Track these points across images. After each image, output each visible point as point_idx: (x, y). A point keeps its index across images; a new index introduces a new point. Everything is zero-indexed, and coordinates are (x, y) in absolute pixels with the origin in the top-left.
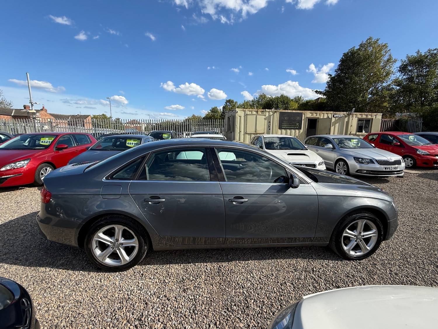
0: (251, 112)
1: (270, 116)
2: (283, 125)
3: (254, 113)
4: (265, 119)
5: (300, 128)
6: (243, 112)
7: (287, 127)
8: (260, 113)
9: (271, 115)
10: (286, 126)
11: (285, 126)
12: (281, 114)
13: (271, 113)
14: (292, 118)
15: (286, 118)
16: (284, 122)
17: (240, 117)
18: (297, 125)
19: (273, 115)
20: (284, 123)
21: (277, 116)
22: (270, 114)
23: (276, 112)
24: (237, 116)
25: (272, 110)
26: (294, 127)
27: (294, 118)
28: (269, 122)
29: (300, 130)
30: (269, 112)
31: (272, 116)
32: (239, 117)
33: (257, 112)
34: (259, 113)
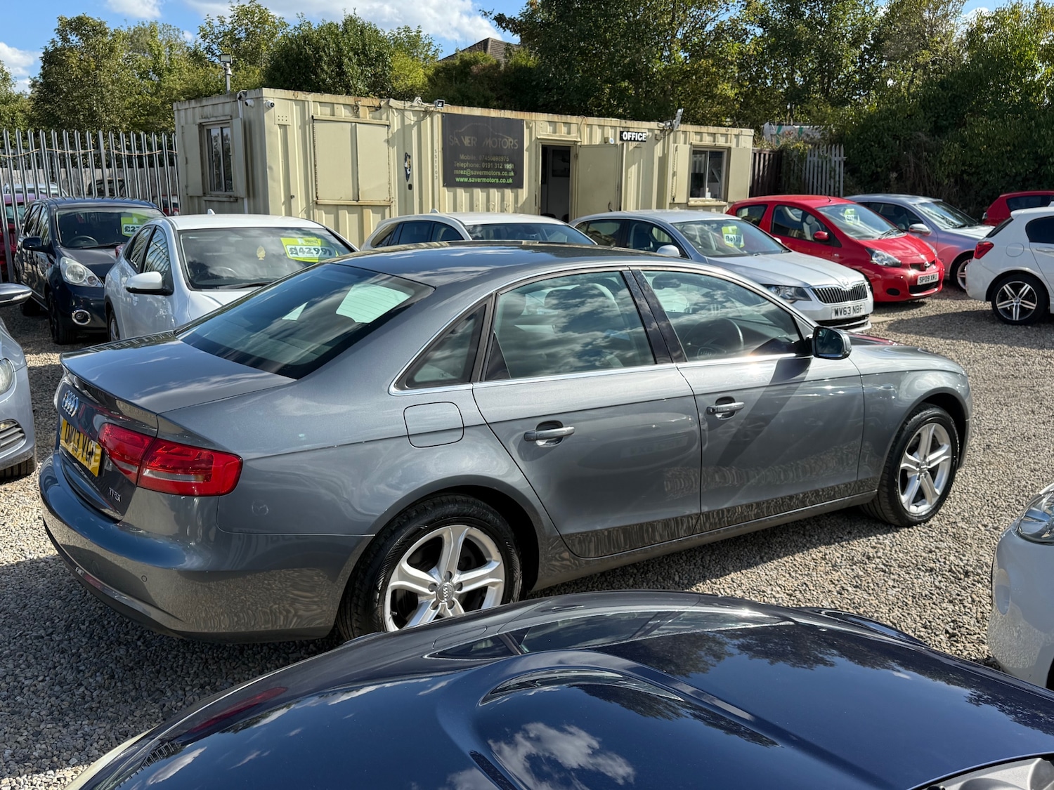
0: (328, 110)
1: (405, 129)
2: (457, 172)
3: (343, 113)
4: (388, 141)
5: (518, 184)
6: (295, 109)
7: (472, 176)
8: (365, 114)
9: (411, 127)
10: (468, 173)
11: (465, 174)
12: (448, 120)
13: (411, 118)
14: (489, 142)
15: (466, 141)
16: (462, 157)
17: (284, 127)
18: (508, 171)
19: (418, 123)
20: (464, 161)
21: (432, 131)
22: (407, 122)
23: (426, 112)
24: (271, 121)
25: (415, 104)
26: (499, 178)
27: (494, 143)
28: (407, 157)
29: (520, 190)
30: (402, 111)
31: (415, 132)
32: (279, 132)
33: (355, 109)
34: (361, 115)
